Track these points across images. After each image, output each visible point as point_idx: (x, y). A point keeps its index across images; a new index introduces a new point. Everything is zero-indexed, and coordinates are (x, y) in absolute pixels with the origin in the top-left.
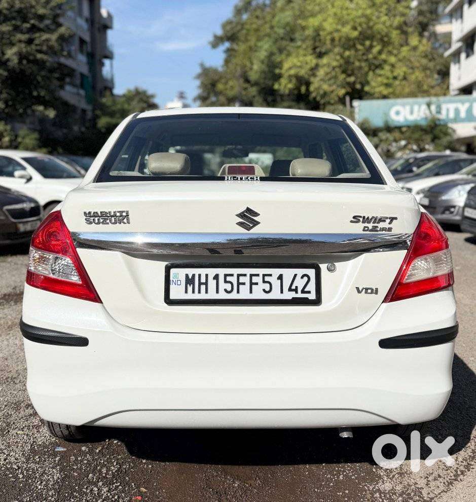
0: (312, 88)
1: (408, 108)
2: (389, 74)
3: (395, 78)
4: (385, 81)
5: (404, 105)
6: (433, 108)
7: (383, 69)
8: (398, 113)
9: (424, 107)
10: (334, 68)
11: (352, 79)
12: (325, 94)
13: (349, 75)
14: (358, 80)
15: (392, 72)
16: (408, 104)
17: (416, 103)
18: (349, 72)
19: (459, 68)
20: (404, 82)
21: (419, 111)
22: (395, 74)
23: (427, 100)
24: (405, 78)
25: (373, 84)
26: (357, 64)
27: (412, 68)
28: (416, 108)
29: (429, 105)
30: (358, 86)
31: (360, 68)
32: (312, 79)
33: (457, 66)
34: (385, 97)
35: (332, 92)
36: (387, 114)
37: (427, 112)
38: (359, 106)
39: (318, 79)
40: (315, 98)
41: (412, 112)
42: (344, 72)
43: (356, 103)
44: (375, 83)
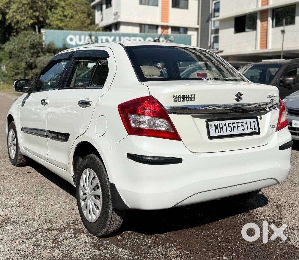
0: (7, 17)
1: (78, 37)
2: (61, 13)
3: (65, 16)
4: (59, 18)
5: (75, 35)
6: (93, 38)
7: (56, 9)
8: (71, 40)
9: (87, 37)
10: (24, 5)
11: (37, 14)
12: (18, 22)
13: (35, 11)
14: (41, 15)
15: (63, 12)
16: (78, 34)
17: (83, 34)
18: (35, 9)
19: (102, 14)
20: (72, 20)
21: (85, 40)
22: (66, 13)
23: (89, 32)
24: (72, 17)
25: (51, 18)
26: (40, 4)
27: (76, 11)
28: (83, 37)
29: (90, 36)
30: (41, 19)
31: (41, 7)
32: (7, 11)
33: (100, 12)
34: (60, 28)
35: (23, 21)
36: (65, 40)
37: (90, 40)
38: (45, 33)
39: (11, 11)
40: (10, 24)
41: (80, 40)
42: (31, 8)
43: (43, 31)
44: (53, 18)
